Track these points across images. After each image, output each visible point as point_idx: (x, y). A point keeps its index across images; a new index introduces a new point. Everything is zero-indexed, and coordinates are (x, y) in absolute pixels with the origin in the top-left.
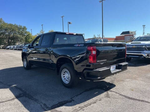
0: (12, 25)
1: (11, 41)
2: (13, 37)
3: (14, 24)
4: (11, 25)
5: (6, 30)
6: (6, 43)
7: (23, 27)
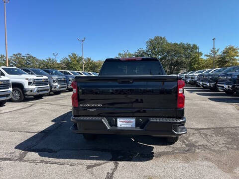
0: (177, 44)
1: (174, 68)
2: (177, 61)
3: (179, 43)
4: (175, 45)
5: (168, 52)
6: (168, 70)
7: (192, 46)
